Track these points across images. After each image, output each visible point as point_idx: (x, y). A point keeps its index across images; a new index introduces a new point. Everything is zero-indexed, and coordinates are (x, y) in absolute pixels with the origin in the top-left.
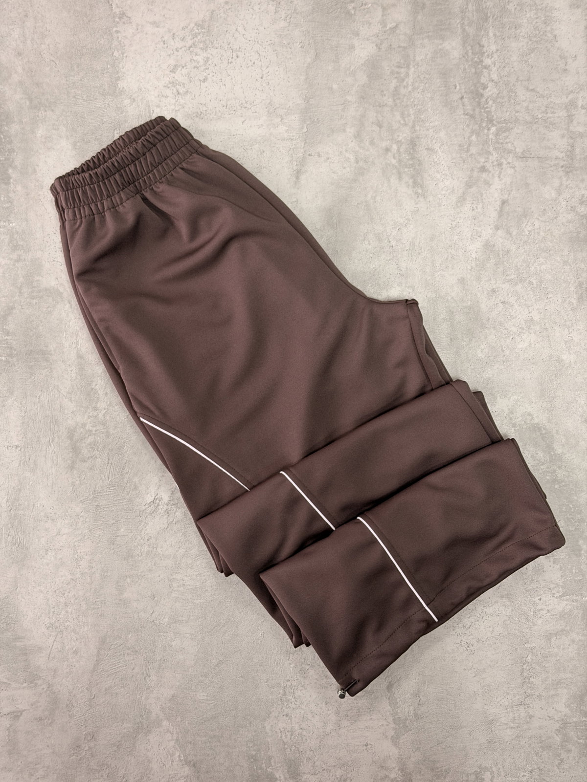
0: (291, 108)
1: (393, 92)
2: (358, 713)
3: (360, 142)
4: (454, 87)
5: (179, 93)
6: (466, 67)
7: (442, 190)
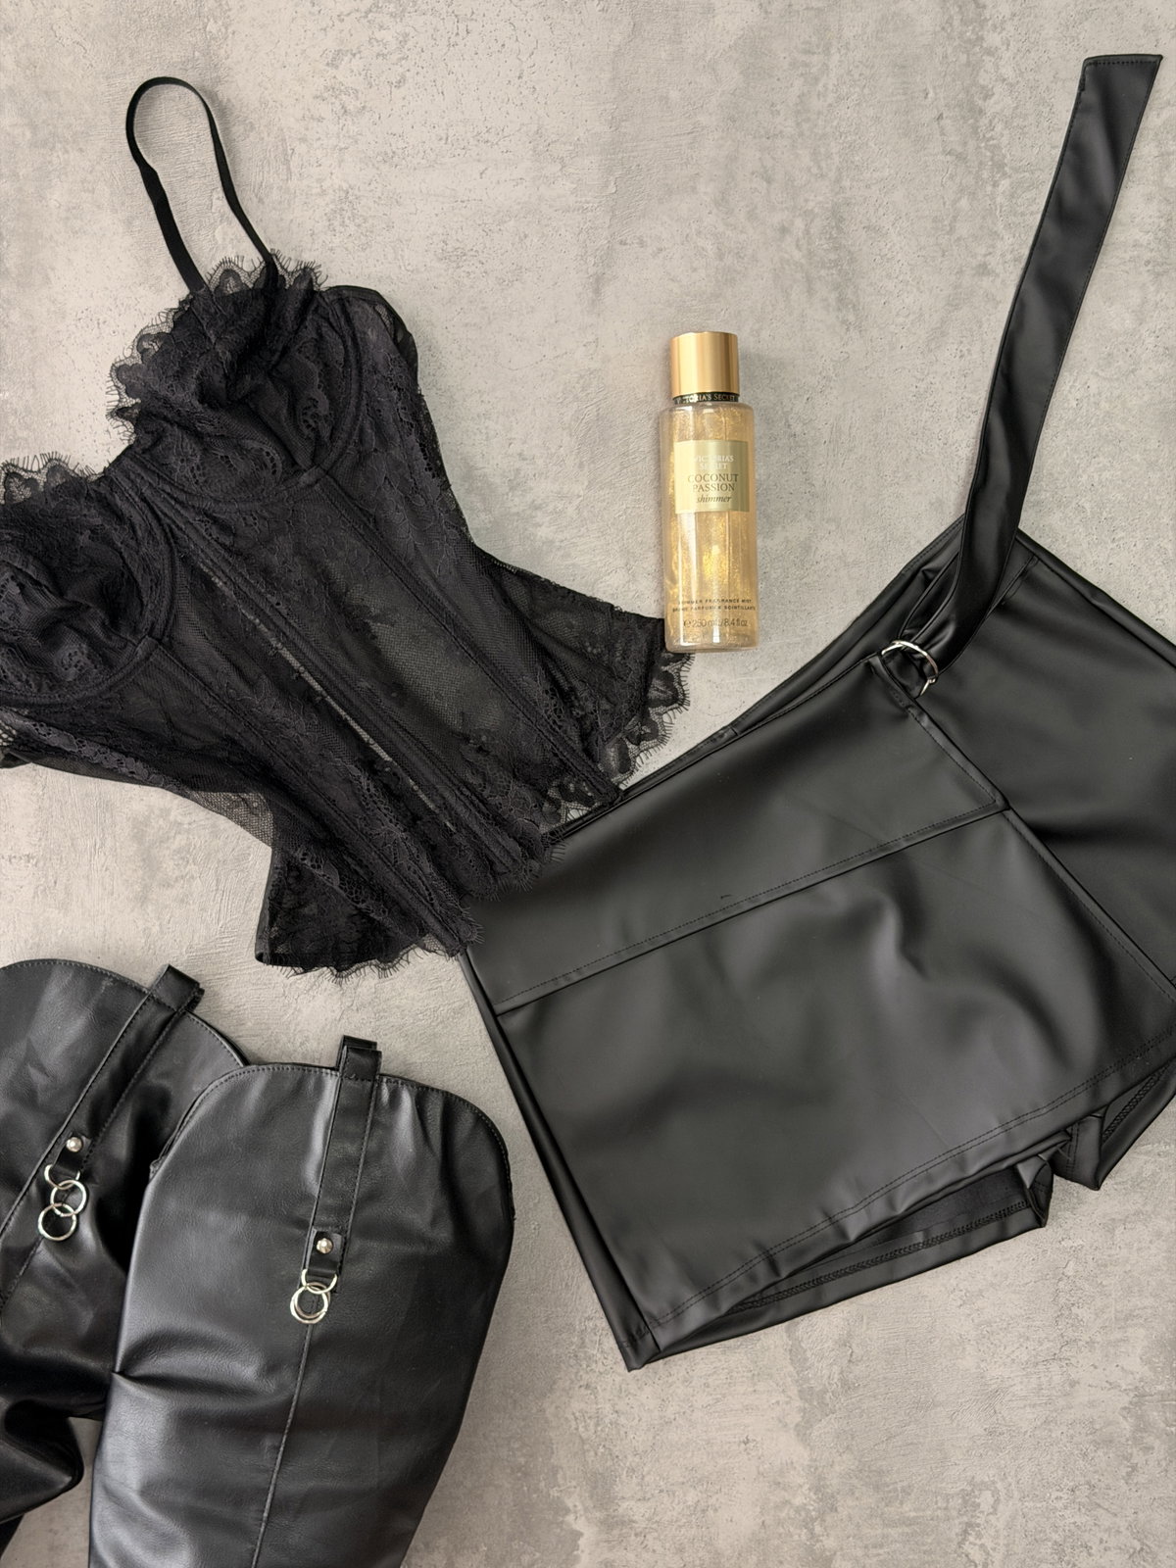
0: (582, 141)
1: (797, 104)
2: (729, 1380)
3: (727, 213)
4: (923, 95)
5: (346, 111)
6: (950, 51)
7: (898, 315)
